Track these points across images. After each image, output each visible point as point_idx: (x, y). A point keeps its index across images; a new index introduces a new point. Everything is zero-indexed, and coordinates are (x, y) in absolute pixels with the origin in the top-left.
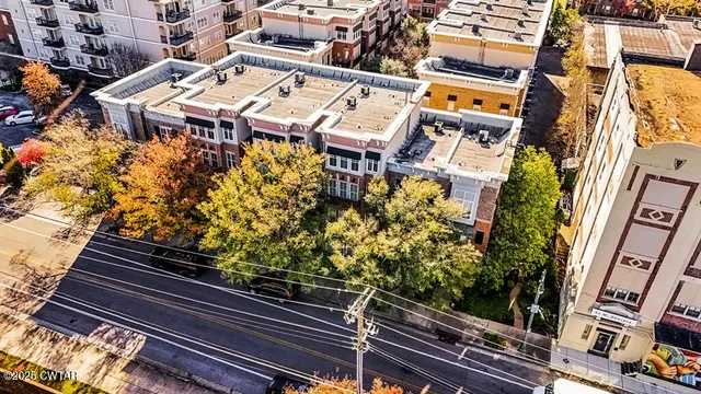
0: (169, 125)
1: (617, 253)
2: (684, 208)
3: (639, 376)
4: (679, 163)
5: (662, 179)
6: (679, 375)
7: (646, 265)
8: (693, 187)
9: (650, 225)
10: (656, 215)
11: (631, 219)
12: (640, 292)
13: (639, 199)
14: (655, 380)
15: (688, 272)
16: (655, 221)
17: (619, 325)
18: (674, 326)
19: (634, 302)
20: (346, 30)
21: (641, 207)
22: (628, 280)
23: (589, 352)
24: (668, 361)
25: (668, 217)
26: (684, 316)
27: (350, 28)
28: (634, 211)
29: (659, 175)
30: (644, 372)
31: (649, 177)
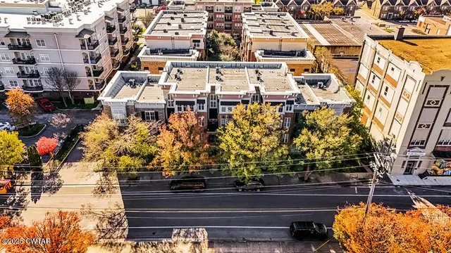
0: (153, 109)
1: (417, 124)
2: (444, 97)
3: (429, 177)
4: (442, 78)
5: (436, 86)
6: (444, 171)
7: (428, 126)
8: (447, 87)
9: (431, 107)
10: (433, 103)
11: (423, 107)
12: (425, 139)
13: (426, 97)
14: (435, 177)
15: (445, 125)
16: (432, 105)
17: (417, 157)
18: (439, 151)
19: (423, 144)
20: (199, 41)
21: (427, 100)
22: (421, 135)
23: (404, 174)
24: (439, 167)
25: (437, 102)
26: (443, 145)
27: (202, 40)
28: (424, 103)
29: (434, 84)
30: (431, 176)
31: (431, 86)
